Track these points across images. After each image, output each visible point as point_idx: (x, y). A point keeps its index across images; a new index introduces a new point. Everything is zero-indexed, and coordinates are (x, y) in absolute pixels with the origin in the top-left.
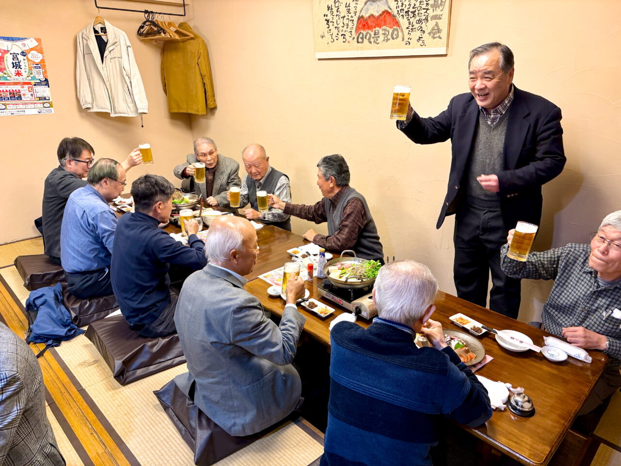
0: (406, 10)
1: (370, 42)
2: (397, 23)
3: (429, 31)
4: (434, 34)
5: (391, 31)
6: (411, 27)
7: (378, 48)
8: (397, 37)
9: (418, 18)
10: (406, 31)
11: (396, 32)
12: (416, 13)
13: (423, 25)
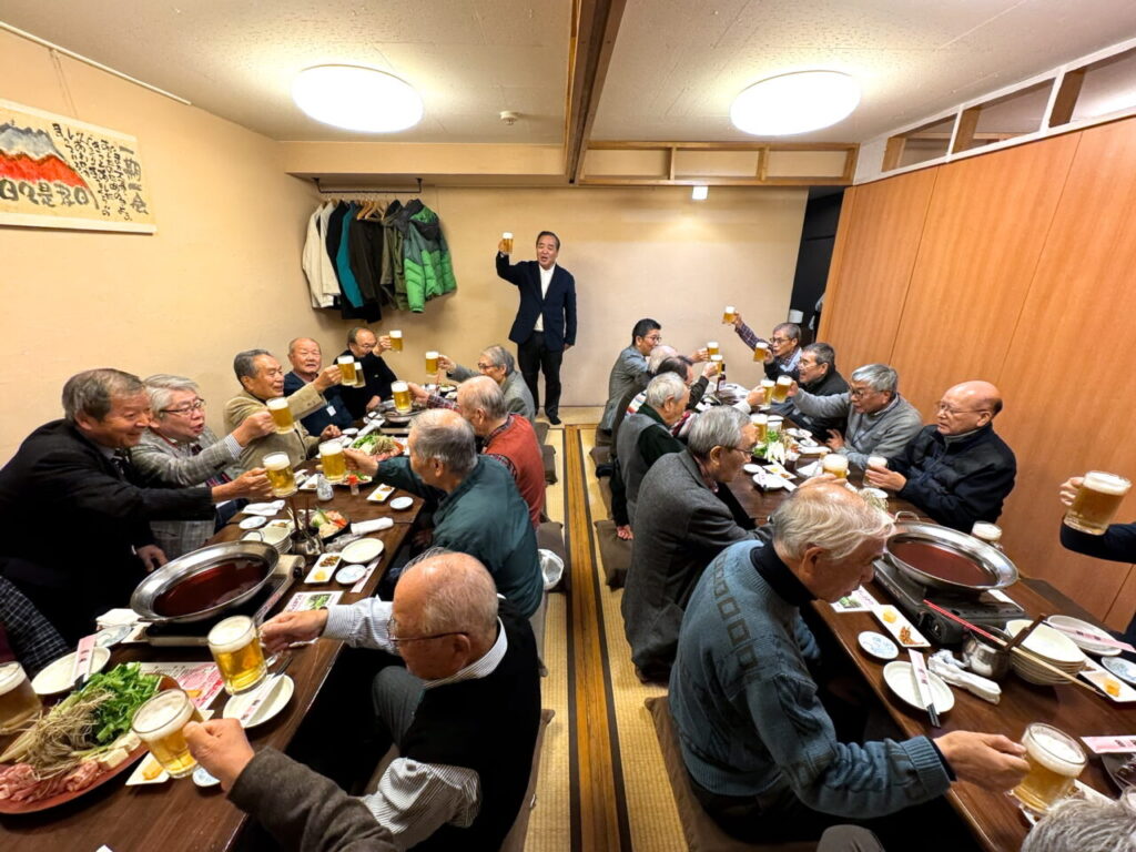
0: (89, 164)
1: (36, 202)
2: (81, 181)
3: (131, 202)
4: (138, 207)
5: (72, 190)
6: (104, 192)
7: (56, 214)
8: (87, 202)
9: (110, 182)
10: (99, 197)
11: (81, 195)
12: (107, 173)
13: (121, 192)
